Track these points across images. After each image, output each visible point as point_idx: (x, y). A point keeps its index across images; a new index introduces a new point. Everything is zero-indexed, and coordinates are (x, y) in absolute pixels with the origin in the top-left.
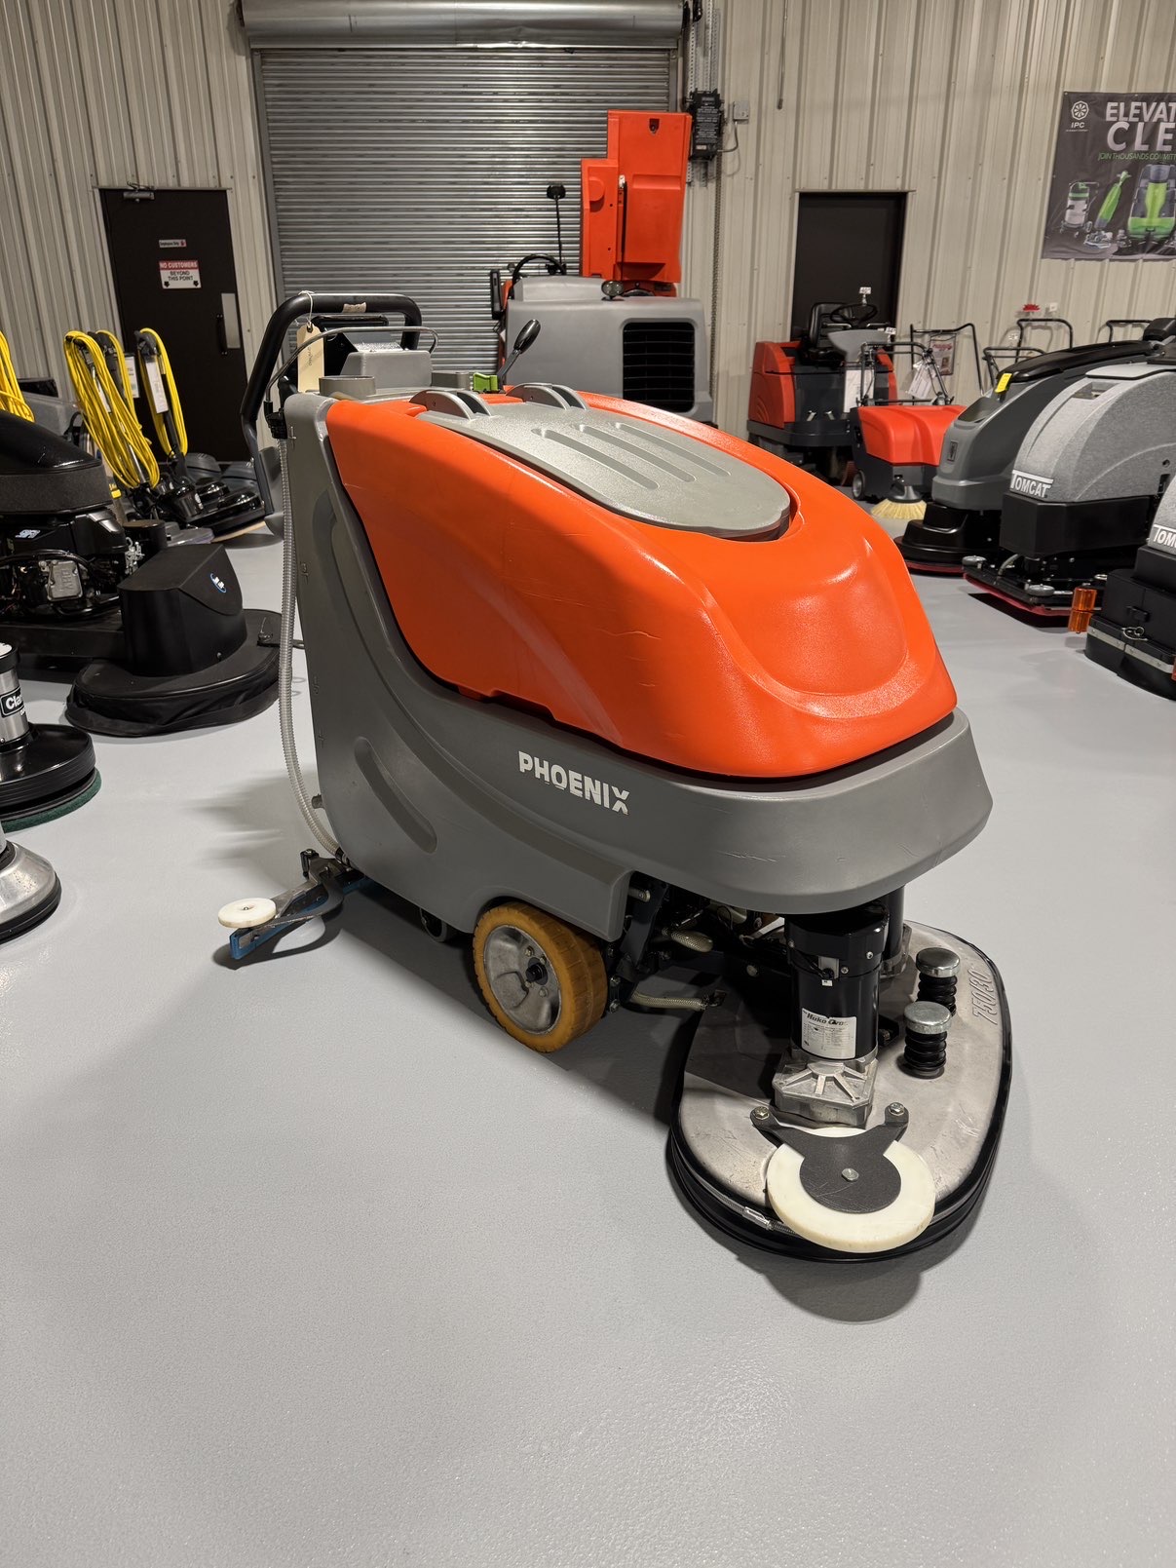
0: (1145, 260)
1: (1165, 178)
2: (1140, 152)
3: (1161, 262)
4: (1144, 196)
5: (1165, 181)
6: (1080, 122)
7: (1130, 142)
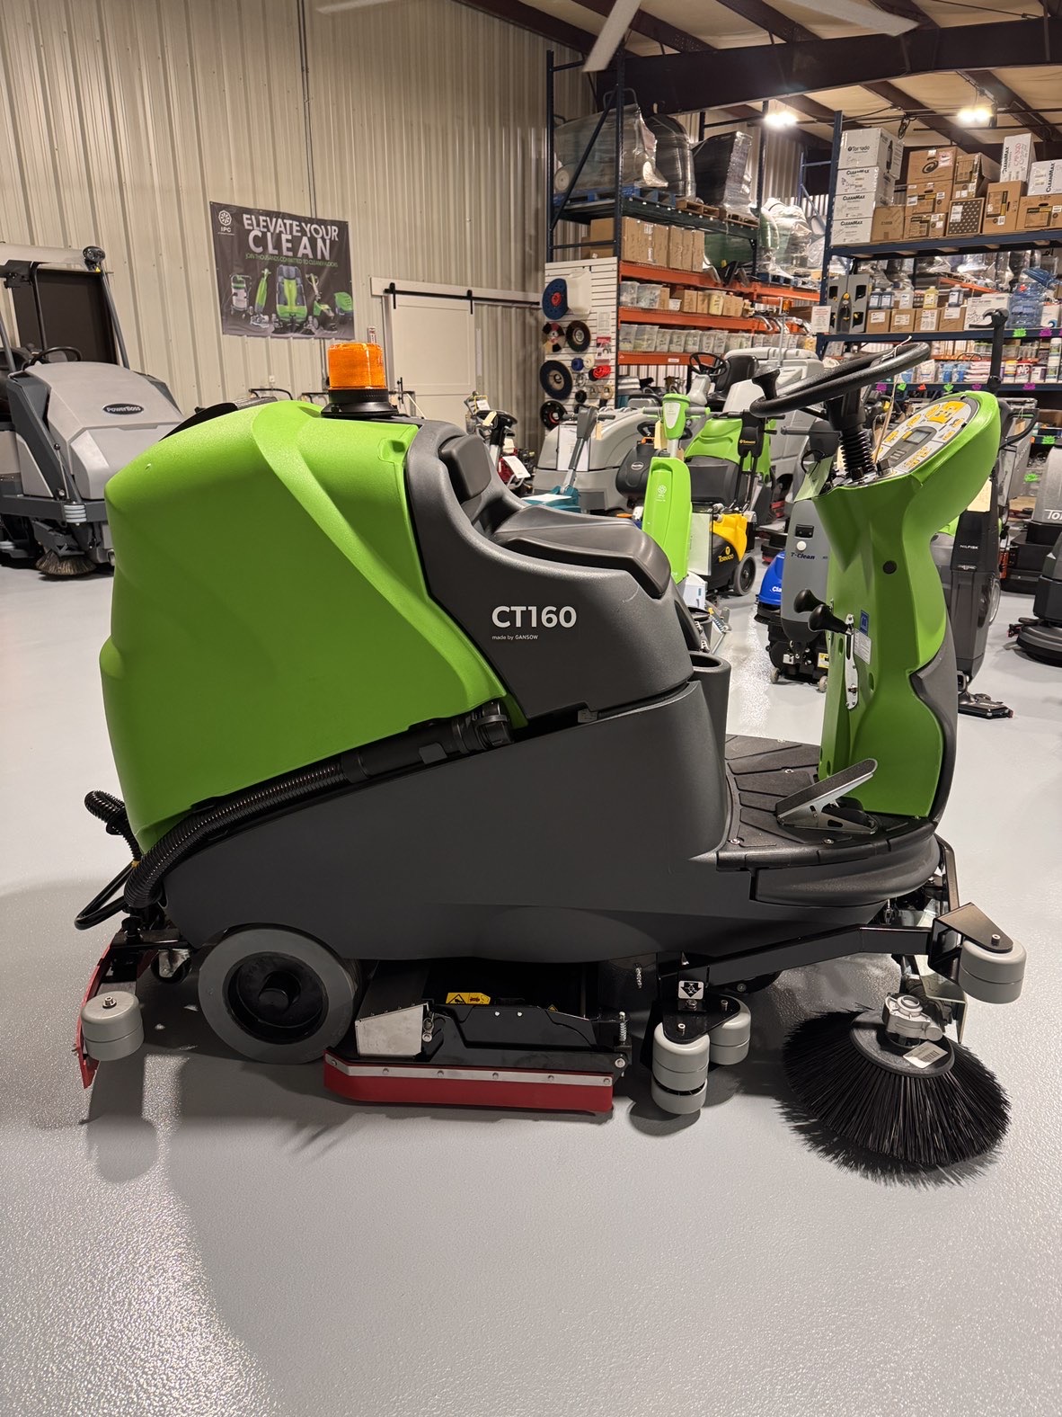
0: (294, 338)
1: (293, 276)
2: (272, 255)
3: (304, 340)
4: (283, 288)
5: (294, 279)
6: (227, 227)
7: (265, 248)
